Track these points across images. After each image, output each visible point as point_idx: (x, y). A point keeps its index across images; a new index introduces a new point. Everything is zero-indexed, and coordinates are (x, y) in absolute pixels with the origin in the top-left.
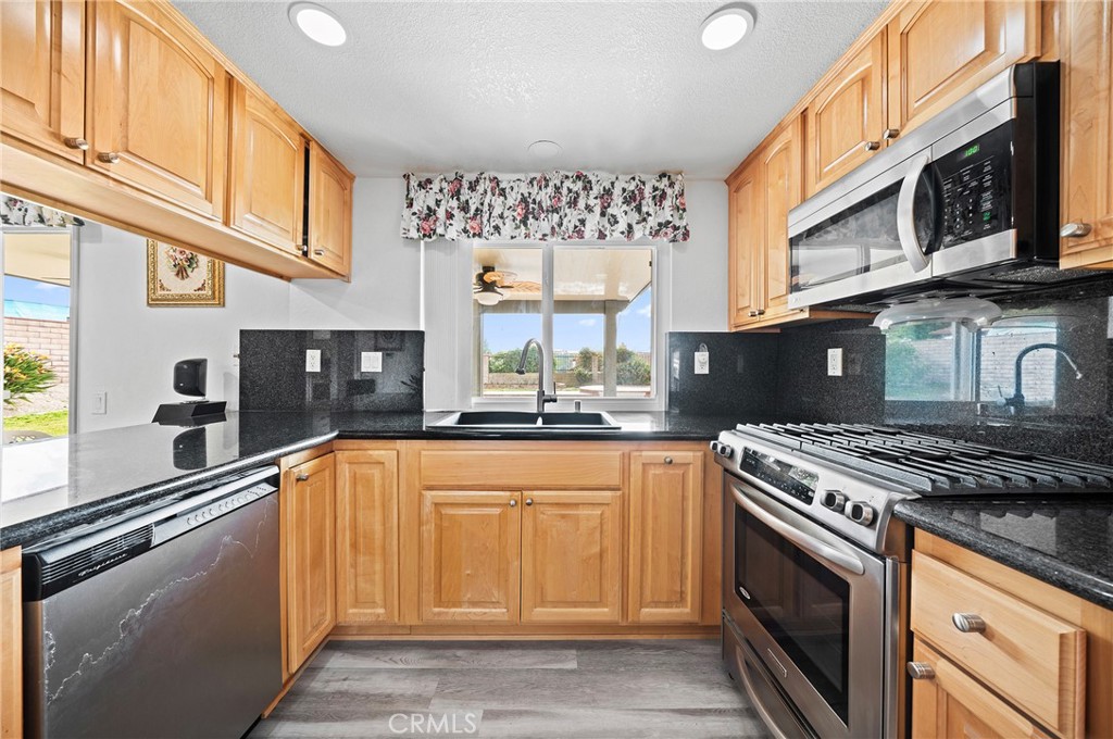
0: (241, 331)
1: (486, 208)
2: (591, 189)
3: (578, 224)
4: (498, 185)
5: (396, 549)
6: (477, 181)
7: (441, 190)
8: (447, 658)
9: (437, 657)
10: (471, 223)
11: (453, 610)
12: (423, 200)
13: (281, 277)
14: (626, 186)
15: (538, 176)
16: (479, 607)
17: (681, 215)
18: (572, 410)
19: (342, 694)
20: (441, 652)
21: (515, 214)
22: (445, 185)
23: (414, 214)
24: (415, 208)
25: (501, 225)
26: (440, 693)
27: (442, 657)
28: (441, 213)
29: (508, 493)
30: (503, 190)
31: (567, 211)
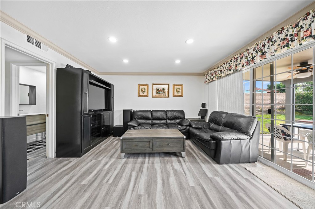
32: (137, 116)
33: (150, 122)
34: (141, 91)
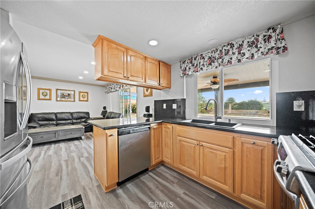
0: (155, 101)
1: (199, 63)
2: (234, 46)
3: (229, 60)
4: (202, 56)
5: (172, 148)
6: (196, 57)
7: (188, 63)
8: (182, 178)
9: (180, 176)
10: (196, 69)
11: (183, 167)
12: (184, 66)
13: (159, 89)
14: (249, 40)
15: (214, 49)
16: (190, 169)
17: (281, 42)
18: (228, 122)
19: (161, 173)
20: (181, 176)
21: (207, 63)
22: (188, 61)
23: (182, 70)
24: (182, 69)
25: (203, 67)
26: (177, 183)
27: (181, 177)
28: (187, 68)
29: (196, 141)
30: (204, 57)
31: (225, 57)
32: (37, 118)
33: (54, 122)
34: (42, 95)
